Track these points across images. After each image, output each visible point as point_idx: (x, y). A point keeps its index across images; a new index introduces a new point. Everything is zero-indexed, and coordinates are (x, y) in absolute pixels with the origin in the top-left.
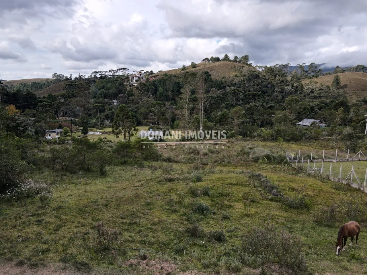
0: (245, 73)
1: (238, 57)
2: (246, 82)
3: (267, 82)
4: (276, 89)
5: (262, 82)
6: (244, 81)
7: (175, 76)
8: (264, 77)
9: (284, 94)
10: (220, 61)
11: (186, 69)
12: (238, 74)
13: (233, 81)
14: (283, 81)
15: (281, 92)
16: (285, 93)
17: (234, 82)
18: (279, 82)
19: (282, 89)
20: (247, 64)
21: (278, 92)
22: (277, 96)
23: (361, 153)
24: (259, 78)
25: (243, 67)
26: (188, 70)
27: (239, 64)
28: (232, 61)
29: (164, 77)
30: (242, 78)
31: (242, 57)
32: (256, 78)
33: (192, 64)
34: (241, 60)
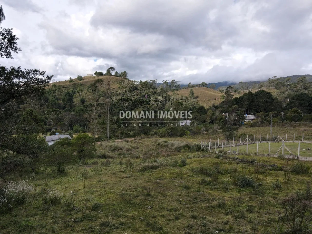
0: (126, 86)
1: (118, 73)
2: (128, 92)
3: (144, 93)
4: (152, 99)
5: (140, 93)
6: (126, 92)
7: (64, 87)
8: (141, 89)
9: (158, 102)
10: (103, 75)
11: (73, 81)
12: (120, 86)
13: (117, 92)
14: (155, 93)
15: (156, 101)
16: (159, 102)
17: (118, 93)
18: (153, 93)
19: (156, 99)
20: (126, 79)
21: (153, 101)
22: (153, 104)
23: (248, 139)
24: (138, 90)
25: (123, 80)
26: (76, 82)
27: (121, 78)
28: (114, 76)
29: (53, 87)
30: (124, 90)
31: (122, 73)
32: (135, 90)
33: (78, 77)
34: (121, 75)
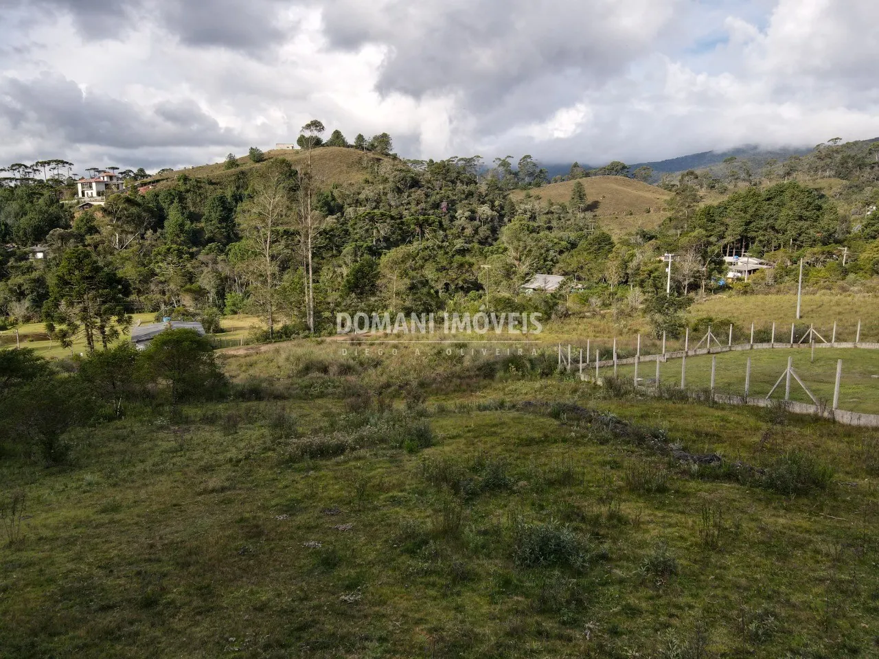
0: (387, 175)
1: (366, 138)
2: (389, 196)
3: (438, 197)
4: (460, 212)
5: (427, 196)
6: (385, 194)
7: (211, 183)
8: (429, 185)
9: (477, 223)
10: (323, 145)
11: (238, 165)
12: (370, 178)
13: (359, 194)
14: (471, 194)
15: (472, 219)
16: (480, 221)
17: (362, 197)
18: (463, 196)
19: (473, 212)
20: (387, 155)
21: (463, 218)
22: (463, 229)
23: (711, 337)
24: (420, 187)
25: (379, 160)
26: (243, 168)
27: (371, 155)
28: (352, 146)
29: (180, 183)
30: (381, 187)
31: (376, 138)
32: (411, 187)
33: (251, 153)
34: (372, 145)
